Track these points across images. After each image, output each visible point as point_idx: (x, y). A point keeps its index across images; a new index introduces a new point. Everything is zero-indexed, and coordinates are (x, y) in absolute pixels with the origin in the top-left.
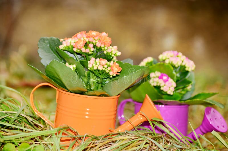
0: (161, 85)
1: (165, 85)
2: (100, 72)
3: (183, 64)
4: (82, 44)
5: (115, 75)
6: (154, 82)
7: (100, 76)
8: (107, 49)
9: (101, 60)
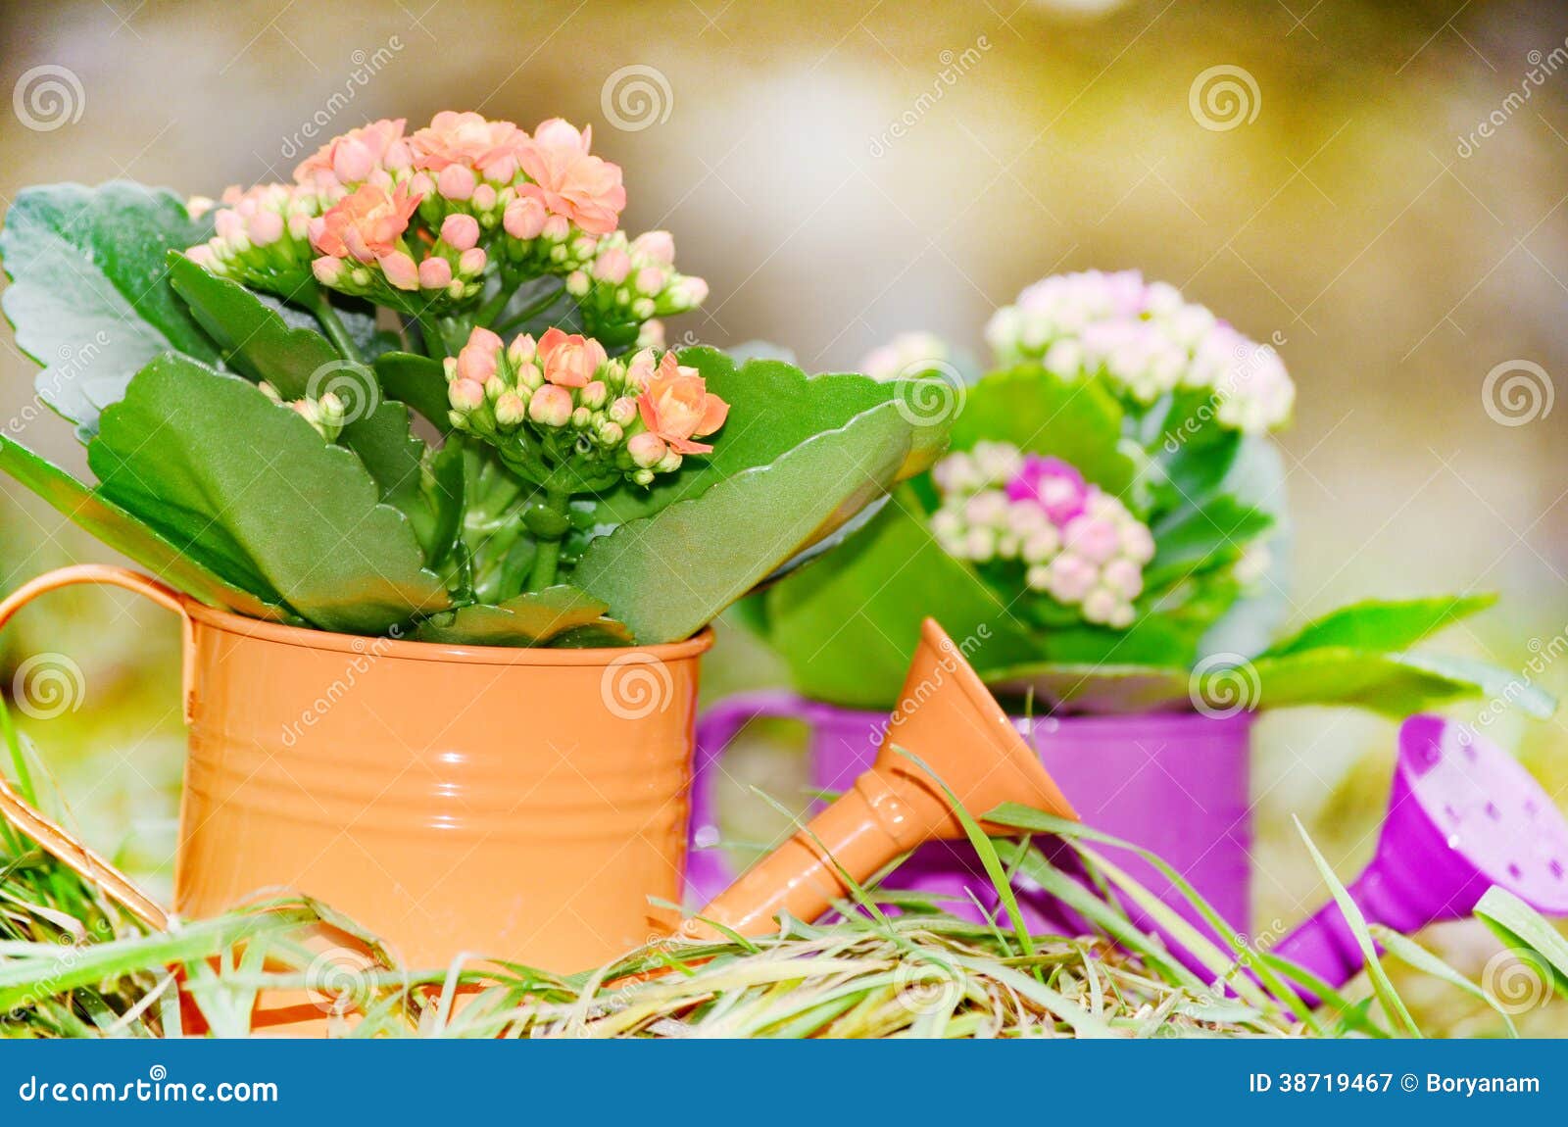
0: (1032, 553)
1: (1061, 548)
2: (550, 447)
3: (1196, 379)
4: (387, 218)
5: (671, 463)
6: (966, 529)
7: (549, 479)
8: (594, 258)
9: (551, 343)
